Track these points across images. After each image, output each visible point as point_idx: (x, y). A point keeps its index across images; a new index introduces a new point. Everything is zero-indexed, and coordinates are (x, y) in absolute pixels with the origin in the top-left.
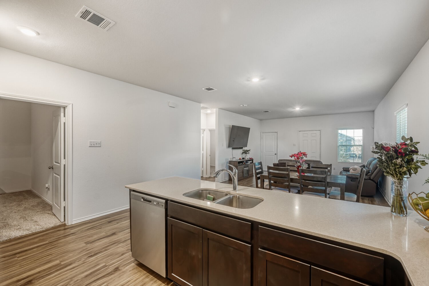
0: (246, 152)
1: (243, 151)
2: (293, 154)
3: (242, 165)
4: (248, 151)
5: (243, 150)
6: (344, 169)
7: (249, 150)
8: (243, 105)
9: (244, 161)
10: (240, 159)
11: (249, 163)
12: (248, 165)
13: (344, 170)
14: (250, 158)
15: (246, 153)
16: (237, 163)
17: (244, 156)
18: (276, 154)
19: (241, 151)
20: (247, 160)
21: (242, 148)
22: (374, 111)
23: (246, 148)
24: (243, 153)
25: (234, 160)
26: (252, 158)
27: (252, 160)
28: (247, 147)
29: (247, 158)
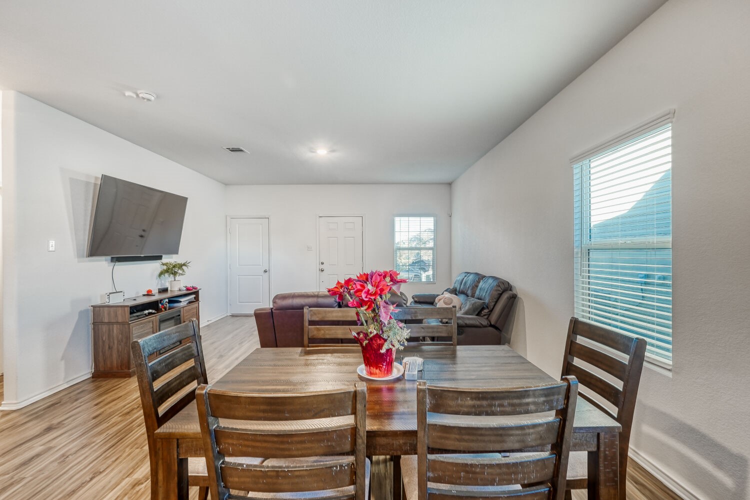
0: (172, 270)
1: (165, 267)
2: (343, 282)
3: (150, 314)
4: (181, 266)
5: (163, 264)
6: (416, 299)
7: (184, 265)
8: (137, 95)
9: (161, 300)
10: (149, 294)
11: (182, 304)
12: (180, 311)
13: (416, 302)
14: (188, 289)
15: (175, 274)
16: (128, 310)
17: (167, 281)
18: (265, 271)
19: (155, 267)
20: (177, 293)
21: (159, 258)
22: (450, 184)
23: (174, 256)
24: (161, 274)
25: (116, 300)
26: (194, 288)
27: (196, 293)
28: (177, 253)
29: (176, 289)
